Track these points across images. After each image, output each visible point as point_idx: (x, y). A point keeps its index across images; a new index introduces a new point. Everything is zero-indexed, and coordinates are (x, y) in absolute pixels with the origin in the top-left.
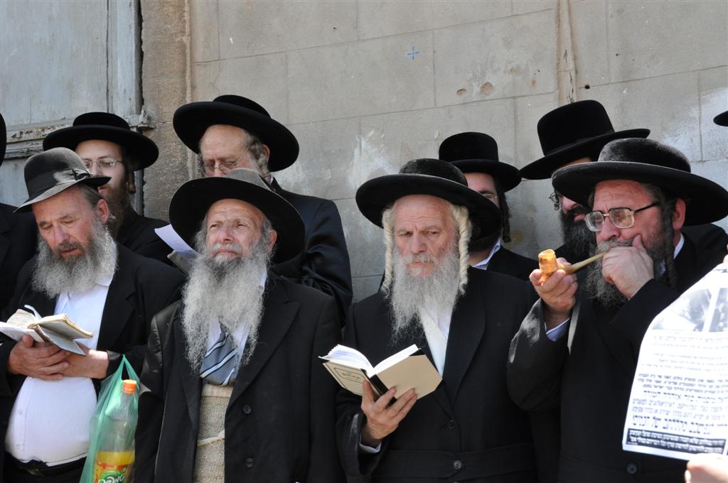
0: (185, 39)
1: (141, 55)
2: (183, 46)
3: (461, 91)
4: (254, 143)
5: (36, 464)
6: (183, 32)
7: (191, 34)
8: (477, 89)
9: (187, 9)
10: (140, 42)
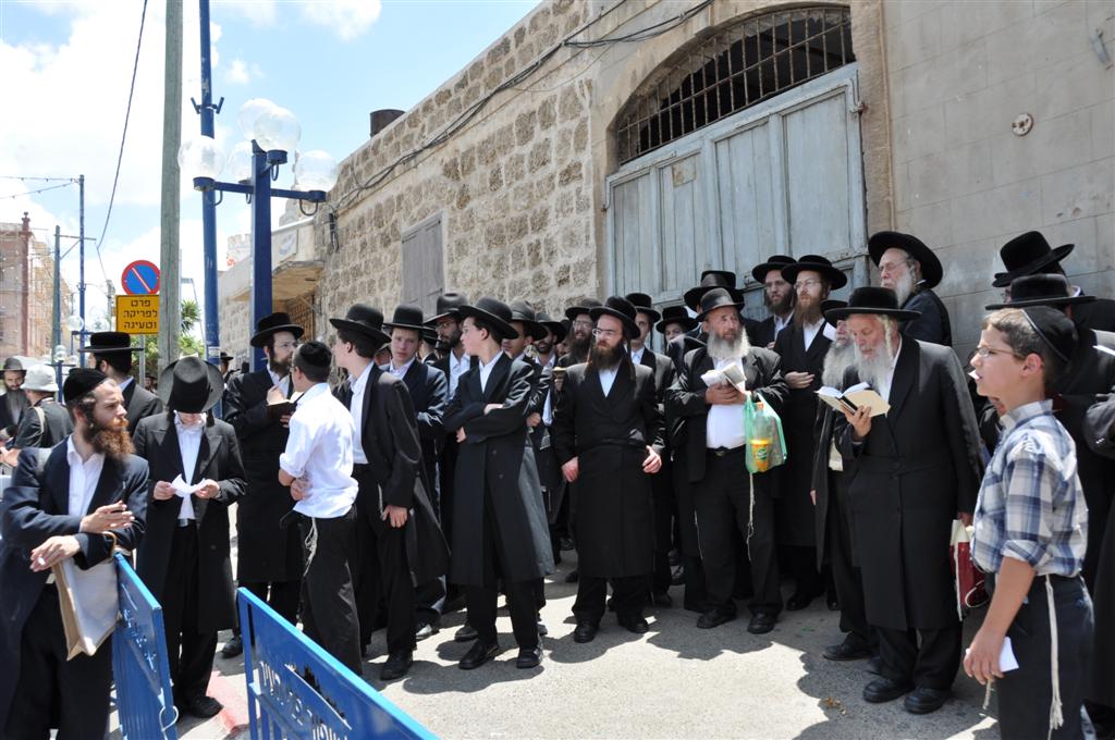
0: (891, 199)
1: (866, 211)
2: (889, 203)
3: (1060, 215)
4: (909, 258)
5: (722, 448)
6: (889, 194)
7: (894, 195)
8: (1070, 212)
9: (890, 180)
10: (865, 203)
